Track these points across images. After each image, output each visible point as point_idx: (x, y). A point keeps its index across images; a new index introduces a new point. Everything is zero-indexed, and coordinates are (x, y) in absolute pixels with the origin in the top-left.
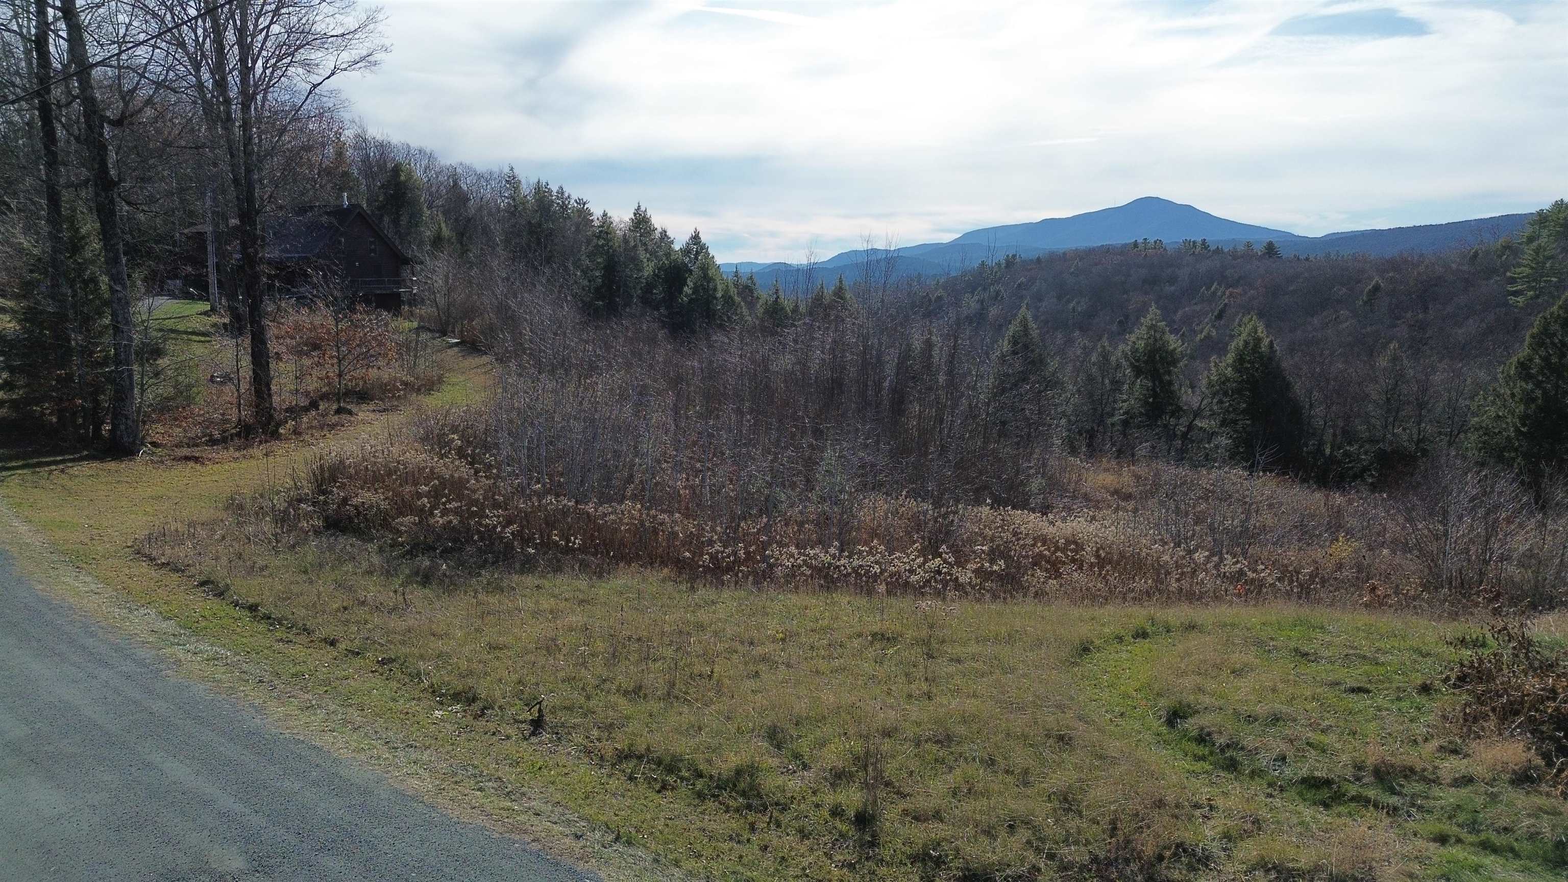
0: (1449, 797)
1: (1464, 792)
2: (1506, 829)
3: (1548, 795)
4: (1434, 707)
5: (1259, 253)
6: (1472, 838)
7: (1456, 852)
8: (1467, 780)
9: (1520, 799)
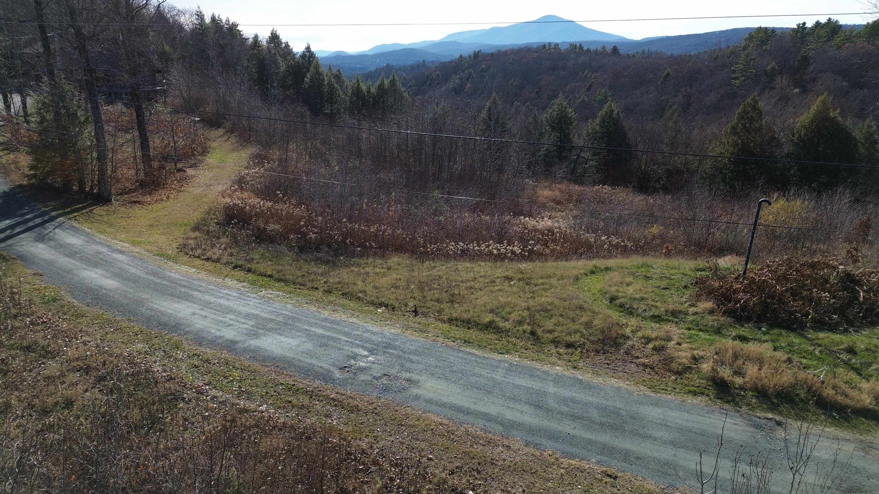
0: (690, 318)
1: (695, 317)
2: (705, 325)
3: (717, 316)
4: (688, 293)
5: (609, 52)
6: (696, 328)
7: (693, 332)
8: (696, 313)
9: (710, 318)
